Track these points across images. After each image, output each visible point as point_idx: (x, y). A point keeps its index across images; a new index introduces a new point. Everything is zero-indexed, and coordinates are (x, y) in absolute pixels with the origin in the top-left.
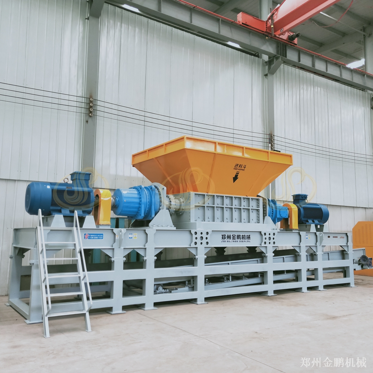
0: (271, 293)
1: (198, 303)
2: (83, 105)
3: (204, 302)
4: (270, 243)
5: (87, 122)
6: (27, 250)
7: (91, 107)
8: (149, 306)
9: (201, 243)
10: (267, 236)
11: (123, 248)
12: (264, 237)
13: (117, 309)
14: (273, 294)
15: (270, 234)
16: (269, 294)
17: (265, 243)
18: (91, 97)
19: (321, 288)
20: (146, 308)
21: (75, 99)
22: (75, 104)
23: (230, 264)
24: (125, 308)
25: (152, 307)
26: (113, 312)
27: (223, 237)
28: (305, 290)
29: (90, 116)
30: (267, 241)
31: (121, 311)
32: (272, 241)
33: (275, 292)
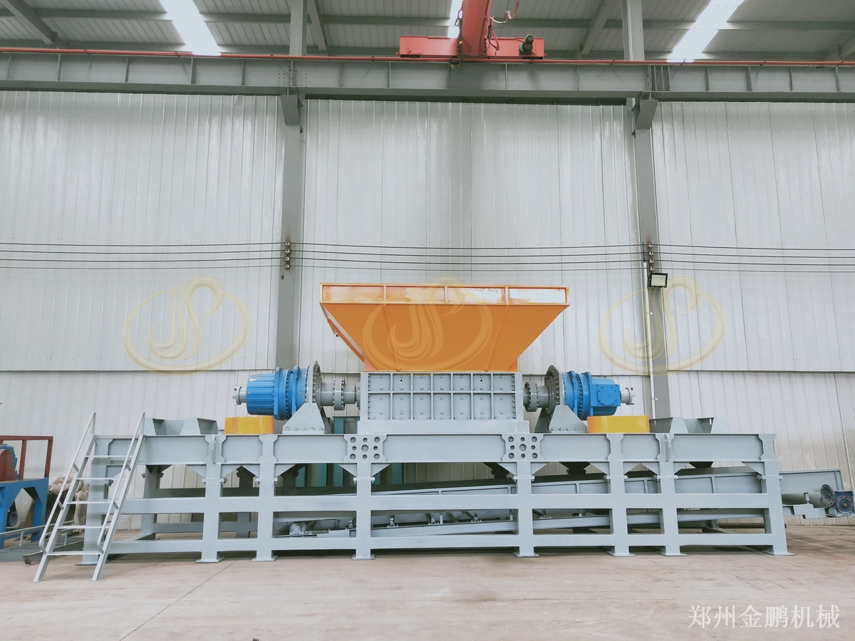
0: (526, 551)
1: (358, 556)
2: (278, 255)
3: (369, 556)
4: (523, 456)
5: (283, 277)
6: (166, 467)
7: (288, 255)
8: (264, 556)
9: (365, 456)
10: (517, 443)
11: (220, 464)
12: (509, 444)
13: (210, 557)
14: (532, 554)
15: (523, 439)
16: (522, 554)
17: (512, 455)
18: (288, 240)
19: (672, 550)
20: (258, 558)
21: (269, 247)
22: (269, 255)
23: (440, 492)
24: (223, 556)
25: (269, 557)
26: (202, 560)
28: (622, 551)
29: (288, 269)
30: (518, 452)
31: (214, 559)
32: (529, 452)
33: (537, 550)
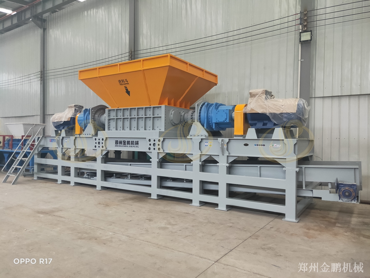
0: (154, 196)
1: (97, 188)
4: (154, 149)
9: (99, 147)
10: (152, 142)
12: (148, 143)
13: (60, 182)
15: (154, 140)
17: (149, 149)
20: (71, 184)
25: (74, 185)
27: (116, 143)
30: (152, 147)
32: (157, 147)
33: (158, 195)
